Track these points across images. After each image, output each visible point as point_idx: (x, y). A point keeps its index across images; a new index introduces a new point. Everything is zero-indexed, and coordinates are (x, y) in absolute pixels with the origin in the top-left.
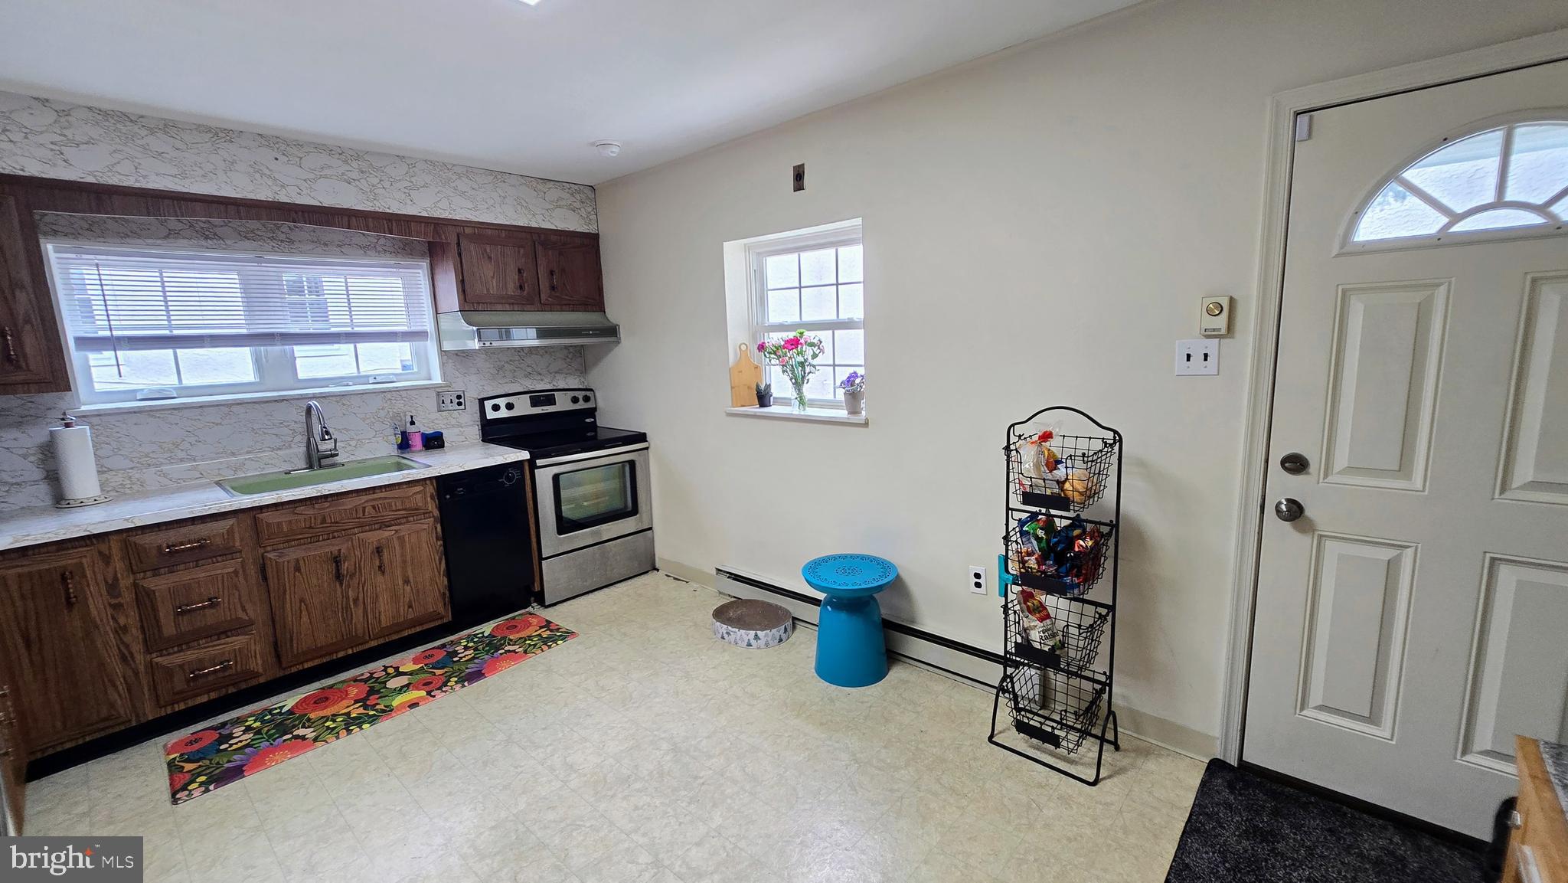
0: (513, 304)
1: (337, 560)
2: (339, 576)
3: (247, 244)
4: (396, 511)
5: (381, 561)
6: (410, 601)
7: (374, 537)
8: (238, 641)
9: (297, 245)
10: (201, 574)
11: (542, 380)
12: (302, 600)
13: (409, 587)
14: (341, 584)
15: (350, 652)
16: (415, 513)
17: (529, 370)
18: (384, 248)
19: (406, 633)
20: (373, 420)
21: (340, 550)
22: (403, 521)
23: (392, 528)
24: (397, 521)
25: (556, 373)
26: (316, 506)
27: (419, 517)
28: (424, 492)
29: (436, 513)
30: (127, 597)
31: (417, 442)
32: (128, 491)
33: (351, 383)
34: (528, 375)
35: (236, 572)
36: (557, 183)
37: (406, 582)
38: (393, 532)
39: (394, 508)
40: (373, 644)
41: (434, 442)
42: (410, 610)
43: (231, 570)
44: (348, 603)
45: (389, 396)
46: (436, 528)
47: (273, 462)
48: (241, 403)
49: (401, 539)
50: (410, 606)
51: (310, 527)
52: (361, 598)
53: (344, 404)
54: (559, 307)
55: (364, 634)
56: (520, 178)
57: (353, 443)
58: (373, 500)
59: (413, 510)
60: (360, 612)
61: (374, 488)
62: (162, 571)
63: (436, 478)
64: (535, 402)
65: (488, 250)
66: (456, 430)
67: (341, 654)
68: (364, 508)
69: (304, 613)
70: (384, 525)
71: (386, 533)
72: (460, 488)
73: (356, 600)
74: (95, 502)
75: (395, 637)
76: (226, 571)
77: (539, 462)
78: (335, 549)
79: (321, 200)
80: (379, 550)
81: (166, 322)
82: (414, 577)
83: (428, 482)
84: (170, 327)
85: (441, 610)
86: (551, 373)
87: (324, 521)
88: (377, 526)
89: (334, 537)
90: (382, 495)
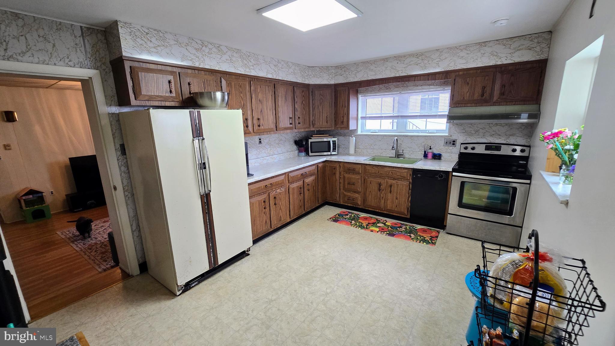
0: (477, 103)
1: (380, 185)
2: (380, 190)
3: (396, 89)
4: (398, 176)
5: (391, 189)
6: (397, 205)
7: (391, 182)
8: (356, 195)
9: (409, 87)
10: (353, 176)
11: (500, 138)
12: (370, 192)
13: (397, 201)
14: (380, 192)
15: (379, 211)
16: (403, 178)
17: (493, 133)
18: (437, 84)
19: (394, 214)
20: (420, 146)
21: (381, 182)
22: (400, 180)
23: (396, 180)
24: (398, 179)
25: (510, 135)
26: (378, 168)
27: (405, 180)
28: (408, 172)
29: (411, 181)
30: (342, 177)
31: (430, 156)
32: (361, 154)
33: (420, 132)
34: (492, 136)
35: (359, 179)
36: (520, 37)
37: (397, 199)
38: (396, 182)
39: (397, 174)
40: (385, 212)
41: (437, 157)
42: (396, 208)
43: (358, 178)
44: (380, 198)
45: (427, 138)
46: (409, 186)
47: (389, 153)
48: (385, 136)
49: (398, 185)
50: (396, 207)
51: (375, 173)
52: (384, 197)
53: (412, 139)
54: (505, 103)
55: (383, 208)
56: (496, 42)
57: (411, 152)
58: (393, 170)
59: (403, 177)
60: (383, 202)
61: (394, 167)
62: (351, 173)
63: (413, 169)
64: (487, 148)
65: (468, 81)
66: (448, 154)
67: (377, 211)
68: (389, 172)
69: (370, 195)
70: (394, 179)
71: (394, 182)
72: (419, 174)
73: (383, 198)
74: (352, 155)
75: (391, 214)
76: (357, 177)
77: (454, 174)
78: (380, 181)
79: (407, 73)
80: (391, 186)
81: (380, 113)
82: (399, 198)
83: (410, 170)
84: (381, 114)
85: (406, 213)
86: (507, 135)
87: (379, 172)
88: (393, 179)
89: (381, 178)
90: (395, 170)
